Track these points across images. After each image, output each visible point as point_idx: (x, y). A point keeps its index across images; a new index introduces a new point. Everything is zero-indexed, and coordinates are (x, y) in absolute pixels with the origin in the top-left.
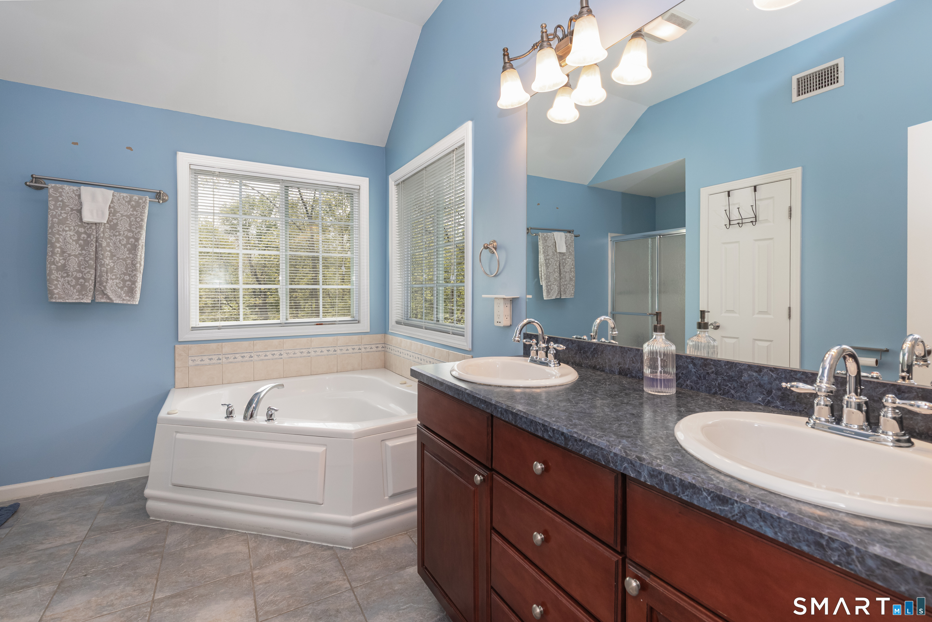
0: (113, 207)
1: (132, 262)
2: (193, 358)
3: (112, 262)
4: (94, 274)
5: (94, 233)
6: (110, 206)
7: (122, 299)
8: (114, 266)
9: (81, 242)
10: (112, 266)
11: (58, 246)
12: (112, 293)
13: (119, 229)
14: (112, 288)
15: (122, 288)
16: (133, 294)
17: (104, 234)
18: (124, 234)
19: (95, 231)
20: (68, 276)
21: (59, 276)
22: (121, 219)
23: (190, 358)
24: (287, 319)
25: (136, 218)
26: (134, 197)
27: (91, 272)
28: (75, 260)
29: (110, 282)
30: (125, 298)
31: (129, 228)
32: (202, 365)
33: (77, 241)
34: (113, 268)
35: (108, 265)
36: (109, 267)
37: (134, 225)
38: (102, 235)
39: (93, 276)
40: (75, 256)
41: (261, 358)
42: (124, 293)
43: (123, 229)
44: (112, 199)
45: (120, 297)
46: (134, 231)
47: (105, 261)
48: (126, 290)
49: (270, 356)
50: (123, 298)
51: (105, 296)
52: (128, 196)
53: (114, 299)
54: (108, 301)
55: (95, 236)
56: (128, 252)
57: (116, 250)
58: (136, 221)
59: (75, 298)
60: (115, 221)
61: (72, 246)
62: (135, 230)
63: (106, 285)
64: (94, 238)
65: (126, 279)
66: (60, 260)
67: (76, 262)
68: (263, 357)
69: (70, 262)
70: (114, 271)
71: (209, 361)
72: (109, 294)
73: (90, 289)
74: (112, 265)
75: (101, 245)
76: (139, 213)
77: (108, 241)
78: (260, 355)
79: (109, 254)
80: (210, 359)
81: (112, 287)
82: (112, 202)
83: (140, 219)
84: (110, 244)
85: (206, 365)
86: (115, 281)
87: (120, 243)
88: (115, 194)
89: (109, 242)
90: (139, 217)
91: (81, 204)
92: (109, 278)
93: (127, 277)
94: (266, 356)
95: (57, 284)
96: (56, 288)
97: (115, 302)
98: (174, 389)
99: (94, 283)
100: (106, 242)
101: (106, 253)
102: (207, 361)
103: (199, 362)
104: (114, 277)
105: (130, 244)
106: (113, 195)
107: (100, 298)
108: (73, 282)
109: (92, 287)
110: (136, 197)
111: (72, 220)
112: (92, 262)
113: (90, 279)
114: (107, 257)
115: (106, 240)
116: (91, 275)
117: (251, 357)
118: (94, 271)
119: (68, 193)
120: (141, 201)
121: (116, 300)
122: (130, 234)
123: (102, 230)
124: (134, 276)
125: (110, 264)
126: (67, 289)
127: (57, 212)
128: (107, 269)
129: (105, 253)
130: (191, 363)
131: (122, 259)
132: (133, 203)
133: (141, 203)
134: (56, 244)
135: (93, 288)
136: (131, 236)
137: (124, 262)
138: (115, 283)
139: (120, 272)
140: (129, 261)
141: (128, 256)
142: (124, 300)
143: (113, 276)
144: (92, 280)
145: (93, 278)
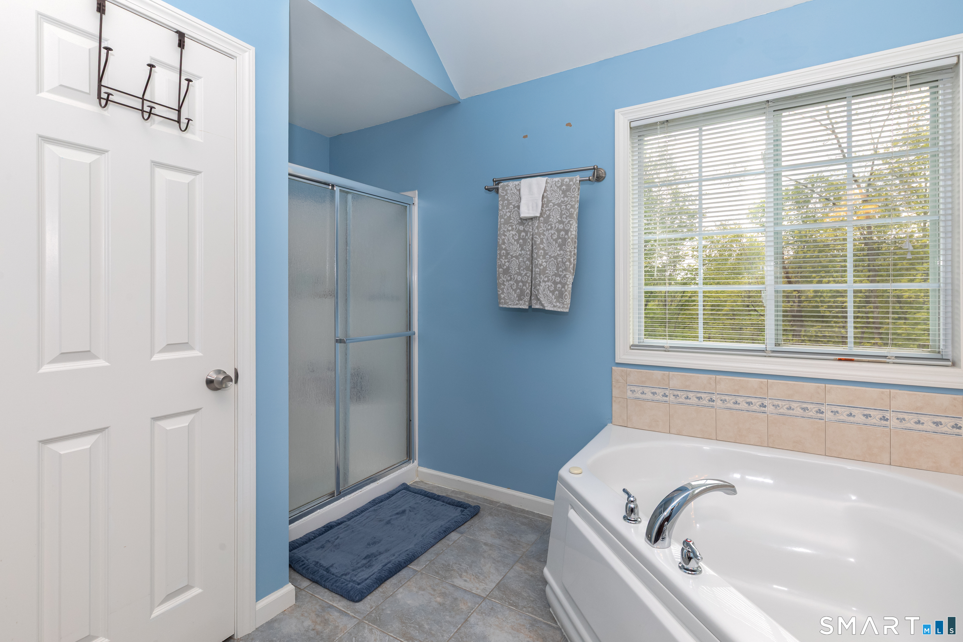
0: (547, 197)
1: (562, 260)
2: (633, 388)
3: (545, 262)
4: (530, 276)
5: (531, 230)
6: (543, 195)
7: (552, 306)
8: (546, 265)
9: (521, 241)
10: (545, 266)
11: (504, 248)
12: (544, 298)
13: (551, 221)
14: (544, 292)
15: (553, 292)
16: (563, 299)
17: (538, 230)
18: (555, 227)
19: (531, 227)
20: (511, 279)
21: (505, 280)
22: (553, 209)
23: (628, 387)
24: (777, 345)
25: (566, 206)
26: (565, 180)
27: (528, 275)
28: (516, 261)
29: (543, 284)
30: (555, 305)
31: (560, 219)
32: (644, 400)
33: (517, 241)
34: (545, 268)
35: (541, 265)
36: (542, 267)
37: (564, 214)
38: (536, 231)
39: (530, 279)
40: (517, 257)
41: (729, 405)
42: (555, 298)
43: (555, 221)
44: (546, 187)
45: (551, 303)
46: (565, 222)
47: (538, 261)
48: (556, 294)
49: (744, 406)
50: (554, 303)
51: (539, 302)
52: (560, 180)
53: (545, 305)
54: (541, 307)
55: (531, 233)
56: (558, 249)
57: (548, 246)
58: (566, 209)
59: (515, 304)
60: (548, 213)
61: (514, 247)
62: (566, 220)
63: (539, 289)
64: (530, 235)
65: (557, 281)
66: (505, 262)
67: (517, 264)
68: (731, 405)
69: (512, 265)
70: (547, 272)
71: (651, 395)
72: (541, 299)
73: (527, 293)
74: (544, 264)
75: (535, 241)
76: (569, 199)
77: (542, 237)
78: (725, 400)
79: (542, 252)
80: (654, 393)
81: (544, 290)
82: (545, 191)
83: (570, 206)
84: (543, 241)
85: (648, 400)
86: (547, 283)
87: (552, 238)
88: (548, 181)
89: (543, 239)
90: (569, 204)
91: (520, 198)
92: (541, 280)
93: (558, 278)
94: (736, 403)
95: (503, 288)
96: (503, 293)
97: (546, 309)
98: (611, 424)
99: (530, 287)
100: (540, 239)
101: (540, 252)
102: (649, 396)
103: (638, 395)
104: (546, 279)
105: (560, 238)
106: (547, 183)
107: (535, 303)
108: (515, 286)
109: (528, 291)
110: (567, 179)
111: (514, 218)
112: (529, 263)
113: (527, 282)
114: (540, 256)
115: (540, 236)
116: (528, 277)
117: (711, 400)
118: (530, 273)
119: (511, 190)
120: (571, 183)
121: (547, 306)
122: (561, 226)
123: (536, 225)
124: (564, 277)
125: (543, 264)
126: (510, 293)
127: (503, 212)
128: (540, 269)
129: (538, 251)
130: (629, 394)
131: (553, 257)
132: (564, 187)
133: (571, 185)
134: (503, 246)
135: (530, 292)
136: (562, 228)
137: (555, 261)
138: (547, 286)
139: (551, 273)
140: (560, 259)
141: (559, 253)
142: (554, 306)
143: (545, 277)
144: (529, 283)
145: (529, 281)
